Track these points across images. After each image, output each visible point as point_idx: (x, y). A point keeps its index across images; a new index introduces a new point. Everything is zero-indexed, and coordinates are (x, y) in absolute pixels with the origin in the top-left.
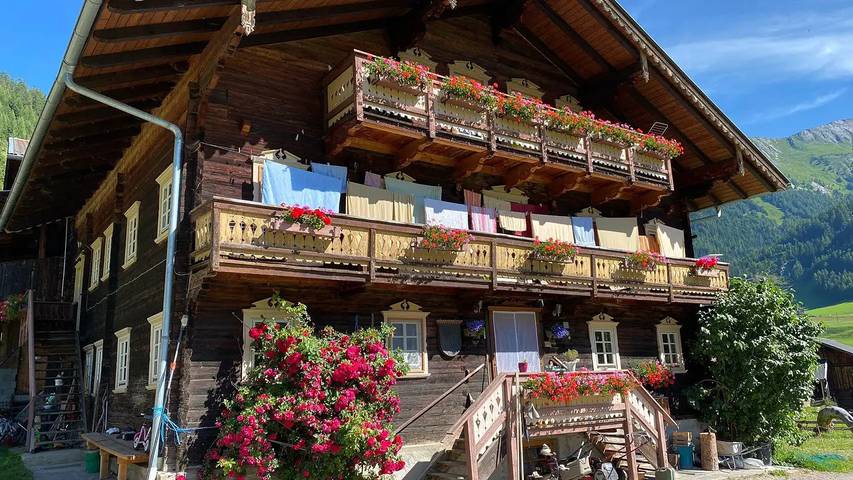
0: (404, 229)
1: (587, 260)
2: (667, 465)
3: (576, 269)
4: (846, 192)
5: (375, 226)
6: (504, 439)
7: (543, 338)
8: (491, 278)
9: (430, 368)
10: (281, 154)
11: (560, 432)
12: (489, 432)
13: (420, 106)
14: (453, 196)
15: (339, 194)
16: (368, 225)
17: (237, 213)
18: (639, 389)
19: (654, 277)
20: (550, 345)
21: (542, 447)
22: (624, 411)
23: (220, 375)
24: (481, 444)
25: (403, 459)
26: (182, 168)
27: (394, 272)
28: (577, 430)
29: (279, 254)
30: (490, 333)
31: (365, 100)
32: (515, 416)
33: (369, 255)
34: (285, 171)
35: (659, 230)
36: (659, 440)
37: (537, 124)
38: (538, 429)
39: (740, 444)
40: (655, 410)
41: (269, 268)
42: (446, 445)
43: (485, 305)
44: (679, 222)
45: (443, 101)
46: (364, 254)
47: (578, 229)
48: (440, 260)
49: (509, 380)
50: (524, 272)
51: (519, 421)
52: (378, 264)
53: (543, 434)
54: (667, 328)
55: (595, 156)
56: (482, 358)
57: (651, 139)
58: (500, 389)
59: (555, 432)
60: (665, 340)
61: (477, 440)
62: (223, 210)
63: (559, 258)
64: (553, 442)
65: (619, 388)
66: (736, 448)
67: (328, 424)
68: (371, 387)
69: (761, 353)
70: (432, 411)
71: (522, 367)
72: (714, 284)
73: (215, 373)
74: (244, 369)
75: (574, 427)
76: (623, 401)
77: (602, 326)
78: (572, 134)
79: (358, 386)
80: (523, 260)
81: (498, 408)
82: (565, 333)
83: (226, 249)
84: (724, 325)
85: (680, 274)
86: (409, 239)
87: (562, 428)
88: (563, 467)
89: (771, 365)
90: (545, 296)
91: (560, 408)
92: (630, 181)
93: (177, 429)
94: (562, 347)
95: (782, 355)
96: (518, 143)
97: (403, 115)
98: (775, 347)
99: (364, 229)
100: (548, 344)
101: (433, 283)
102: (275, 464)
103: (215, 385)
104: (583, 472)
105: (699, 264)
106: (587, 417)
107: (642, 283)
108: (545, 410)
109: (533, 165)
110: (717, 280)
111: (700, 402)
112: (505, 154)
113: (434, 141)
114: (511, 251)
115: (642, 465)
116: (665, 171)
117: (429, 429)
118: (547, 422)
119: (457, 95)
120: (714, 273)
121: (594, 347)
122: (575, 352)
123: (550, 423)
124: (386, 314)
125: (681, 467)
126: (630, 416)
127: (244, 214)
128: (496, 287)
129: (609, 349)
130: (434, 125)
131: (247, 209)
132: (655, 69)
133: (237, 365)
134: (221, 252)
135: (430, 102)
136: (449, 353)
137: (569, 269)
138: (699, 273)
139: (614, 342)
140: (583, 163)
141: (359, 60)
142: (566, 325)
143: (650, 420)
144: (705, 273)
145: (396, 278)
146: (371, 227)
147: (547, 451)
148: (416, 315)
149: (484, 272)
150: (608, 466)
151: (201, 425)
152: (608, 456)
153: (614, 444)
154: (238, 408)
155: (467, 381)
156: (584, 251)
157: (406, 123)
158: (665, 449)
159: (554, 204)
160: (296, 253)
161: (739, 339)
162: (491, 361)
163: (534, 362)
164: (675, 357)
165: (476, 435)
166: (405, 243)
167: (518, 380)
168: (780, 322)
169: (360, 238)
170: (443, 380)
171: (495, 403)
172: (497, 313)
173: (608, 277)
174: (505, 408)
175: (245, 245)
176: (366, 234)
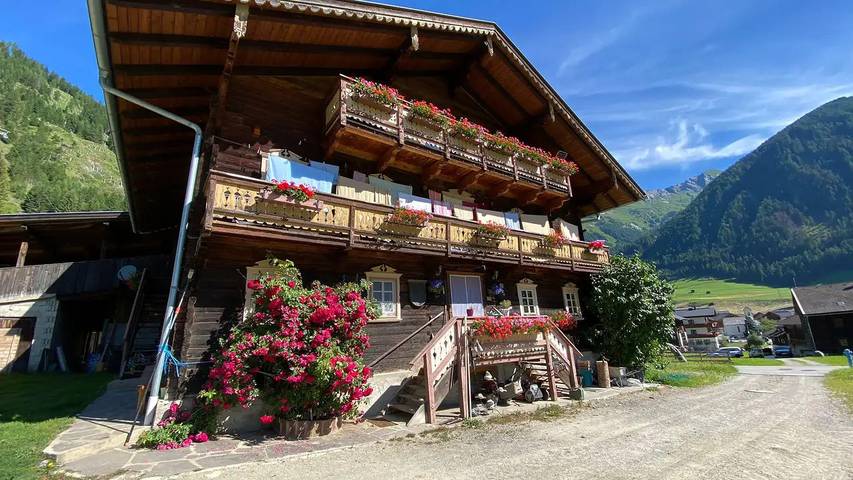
0: (379, 208)
1: (515, 239)
2: (577, 385)
3: (508, 244)
4: (649, 228)
5: (355, 204)
6: (456, 368)
7: (486, 294)
8: (447, 248)
9: (402, 315)
10: (286, 153)
11: (499, 361)
12: (444, 363)
13: (393, 120)
14: (420, 192)
15: (331, 184)
16: (349, 203)
17: (232, 185)
18: (555, 329)
19: (562, 253)
20: (491, 300)
21: (485, 374)
22: (546, 346)
23: (223, 319)
24: (437, 372)
25: (372, 386)
26: (199, 156)
27: (370, 240)
28: (512, 360)
29: (270, 220)
30: (448, 291)
31: (348, 111)
32: (464, 349)
33: (349, 225)
34: (286, 163)
35: (562, 225)
36: (571, 367)
37: (479, 143)
38: (482, 360)
39: (624, 369)
40: (567, 345)
41: (260, 231)
42: (413, 373)
43: (444, 270)
44: (575, 220)
45: (410, 119)
46: (345, 224)
47: (508, 220)
48: (407, 233)
49: (460, 322)
50: (471, 245)
51: (467, 354)
52: (356, 232)
53: (486, 363)
54: (569, 290)
55: (520, 171)
56: (442, 308)
57: (557, 160)
58: (452, 329)
59: (495, 362)
60: (568, 298)
61: (434, 370)
62: (219, 182)
63: (496, 235)
64: (493, 369)
65: (542, 329)
66: (622, 371)
67: (304, 358)
68: (345, 327)
69: (636, 305)
70: (404, 346)
71: (470, 312)
72: (600, 259)
73: (219, 318)
74: (245, 314)
75: (510, 358)
76: (544, 338)
77: (526, 287)
78: (504, 153)
79: (334, 326)
80: (470, 236)
81: (451, 344)
82: (500, 291)
83: (221, 213)
84: (611, 286)
85: (578, 252)
86: (383, 216)
87: (500, 359)
88: (502, 390)
89: (643, 313)
90: (487, 263)
91: (498, 343)
92: (543, 189)
93: (177, 363)
94: (498, 300)
95: (651, 306)
96: (466, 155)
97: (379, 126)
98: (646, 301)
99: (346, 206)
100: (489, 299)
101: (402, 250)
102: (255, 393)
103: (217, 327)
104: (517, 392)
105: (591, 245)
106: (518, 350)
107: (553, 257)
108: (487, 345)
109: (477, 173)
110: (603, 257)
111: (595, 339)
112: (456, 163)
113: (403, 148)
114: (461, 229)
115: (558, 385)
116: (566, 184)
117: (401, 360)
118: (489, 354)
119: (420, 115)
120: (601, 252)
121: (521, 301)
122: (509, 302)
123: (491, 355)
124: (368, 274)
125: (584, 386)
126: (550, 349)
127: (239, 186)
128: (450, 255)
129: (531, 303)
130: (403, 136)
131: (242, 183)
132: (558, 114)
133: (239, 311)
134: (214, 215)
135: (400, 120)
136: (417, 304)
137: (503, 245)
138: (591, 251)
139: (535, 298)
140: (511, 174)
141: (344, 83)
142: (501, 285)
143: (564, 352)
144: (595, 252)
145: (371, 245)
146: (353, 206)
147: (489, 377)
148: (392, 276)
149: (442, 243)
150: (535, 387)
151: (201, 360)
152: (534, 379)
153: (539, 370)
154: (228, 346)
155: (430, 325)
156: (514, 233)
157: (380, 132)
158: (575, 374)
159: (492, 204)
160: (285, 220)
161: (621, 295)
162: (448, 310)
163: (479, 311)
164: (575, 309)
165: (433, 364)
166: (380, 218)
167: (466, 322)
168: (647, 284)
169: (342, 213)
170: (412, 323)
171: (448, 339)
172: (452, 276)
173: (530, 251)
174: (456, 344)
175: (238, 210)
176: (348, 210)
